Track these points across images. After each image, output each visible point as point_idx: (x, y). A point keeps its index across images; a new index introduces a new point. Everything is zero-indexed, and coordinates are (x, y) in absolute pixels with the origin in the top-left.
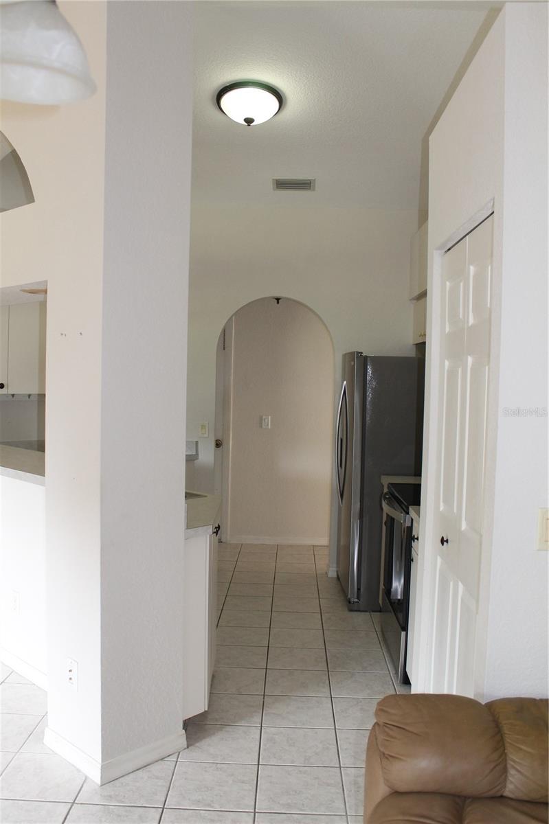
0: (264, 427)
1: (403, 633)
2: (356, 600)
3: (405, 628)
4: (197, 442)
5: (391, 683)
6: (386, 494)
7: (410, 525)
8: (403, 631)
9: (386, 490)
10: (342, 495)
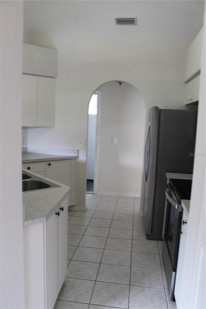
0: (114, 143)
1: (174, 273)
2: (150, 234)
3: (175, 270)
4: (78, 151)
5: (165, 298)
6: (168, 184)
7: (181, 211)
8: (174, 271)
9: (168, 182)
10: (146, 179)
